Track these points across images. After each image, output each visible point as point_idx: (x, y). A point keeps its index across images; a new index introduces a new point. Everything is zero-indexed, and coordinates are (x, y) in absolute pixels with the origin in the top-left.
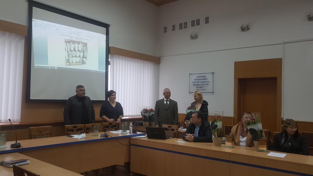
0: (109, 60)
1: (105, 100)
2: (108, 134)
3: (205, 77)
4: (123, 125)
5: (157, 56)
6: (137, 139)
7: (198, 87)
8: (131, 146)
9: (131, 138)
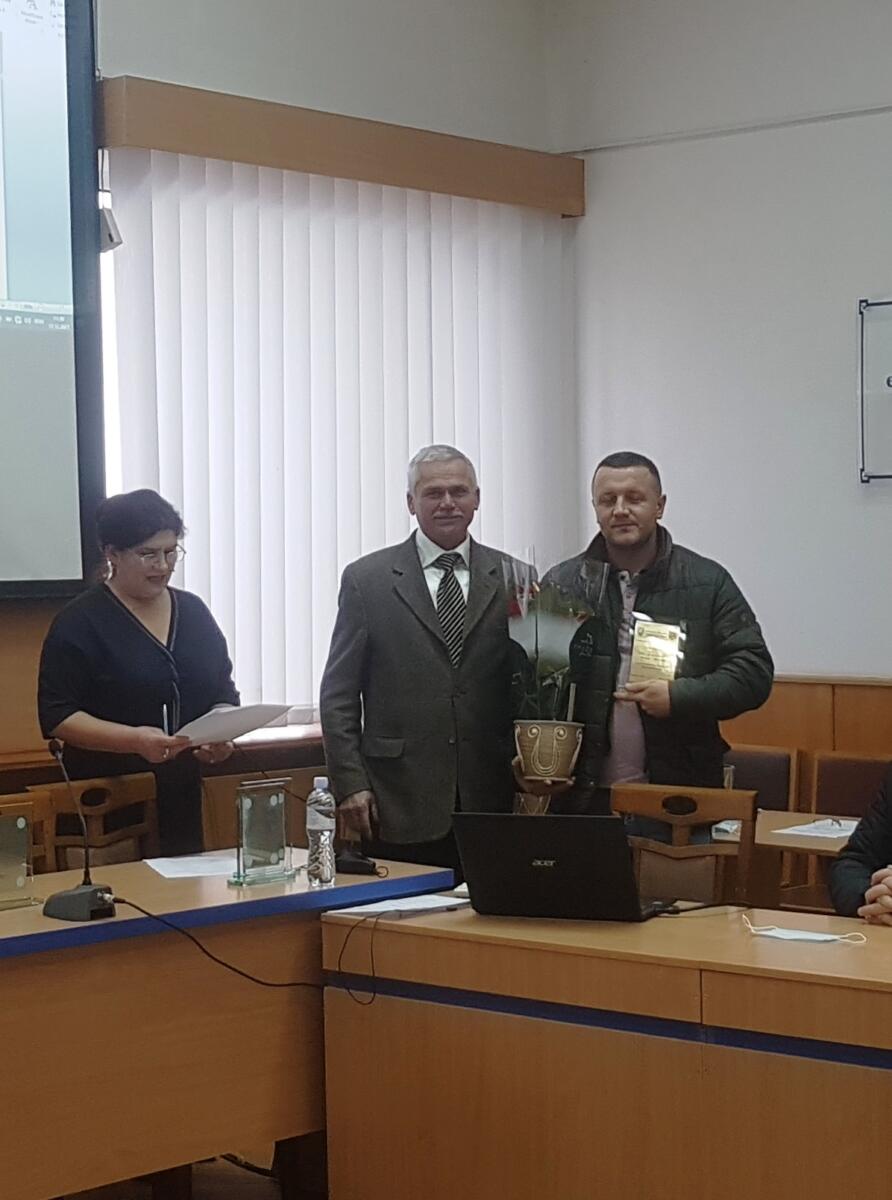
0: (105, 200)
1: (80, 576)
2: (109, 891)
4: (247, 803)
6: (376, 928)
8: (326, 988)
9: (323, 920)
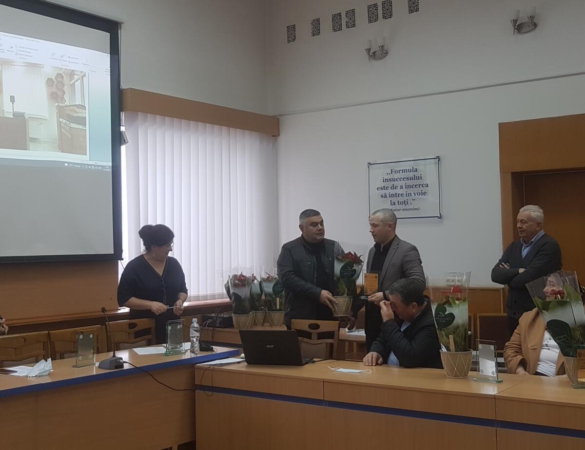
0: (123, 129)
1: (113, 253)
2: (121, 359)
3: (417, 170)
4: (170, 328)
7: (397, 203)
8: (196, 391)
9: (195, 367)
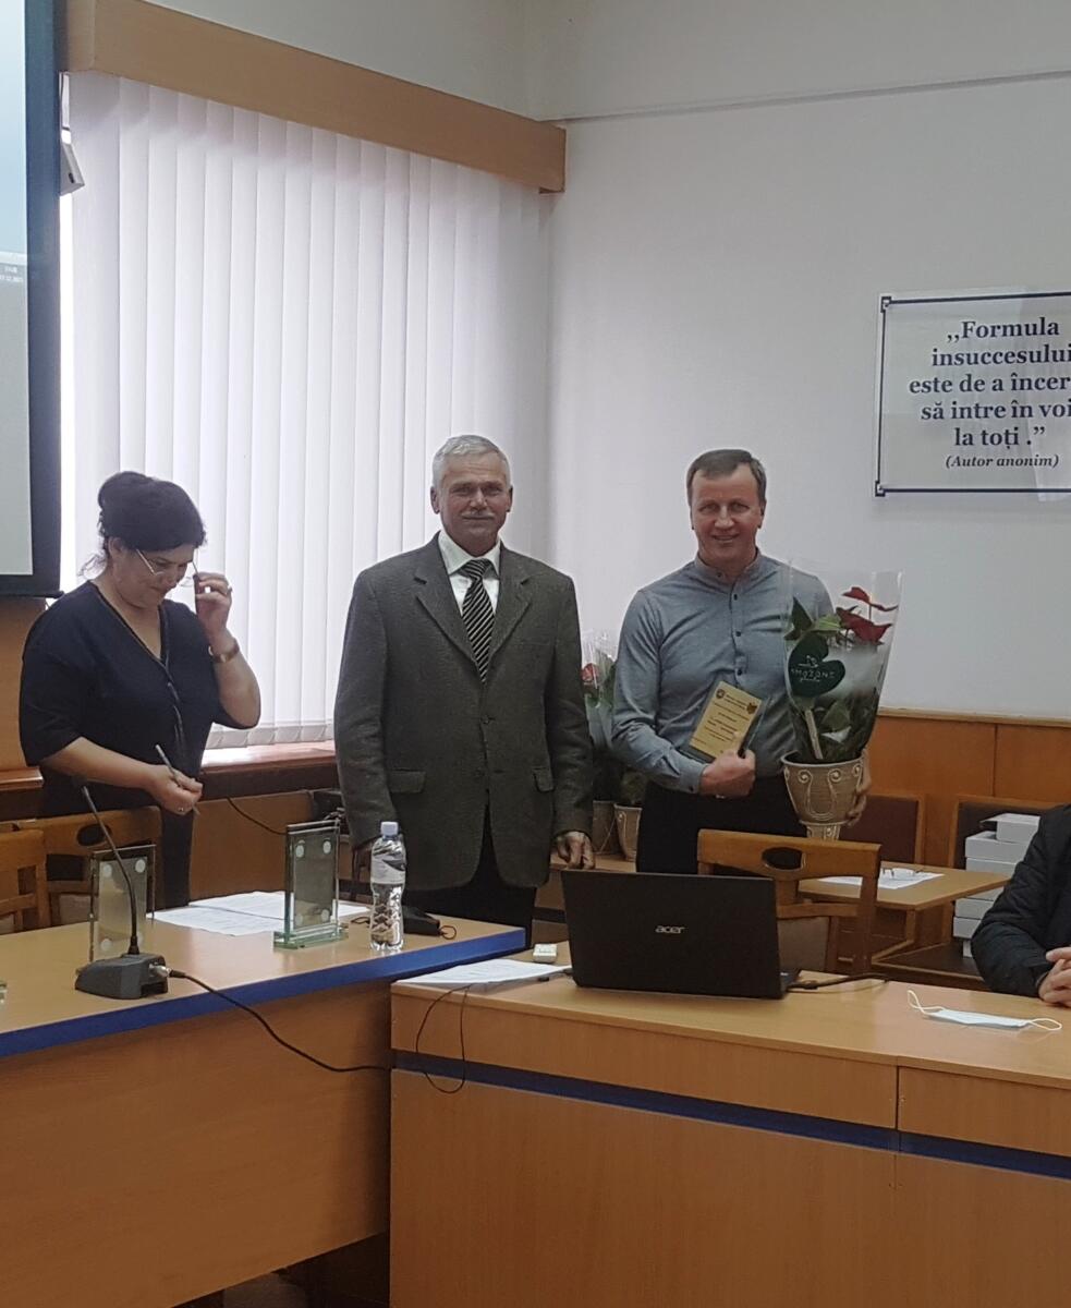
0: (66, 137)
1: (30, 572)
2: (161, 961)
3: (1055, 329)
4: (300, 851)
5: (535, 110)
6: (464, 1004)
7: (977, 439)
8: (393, 1070)
9: (393, 991)
